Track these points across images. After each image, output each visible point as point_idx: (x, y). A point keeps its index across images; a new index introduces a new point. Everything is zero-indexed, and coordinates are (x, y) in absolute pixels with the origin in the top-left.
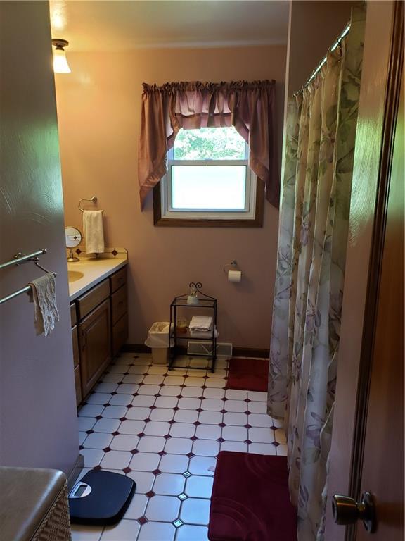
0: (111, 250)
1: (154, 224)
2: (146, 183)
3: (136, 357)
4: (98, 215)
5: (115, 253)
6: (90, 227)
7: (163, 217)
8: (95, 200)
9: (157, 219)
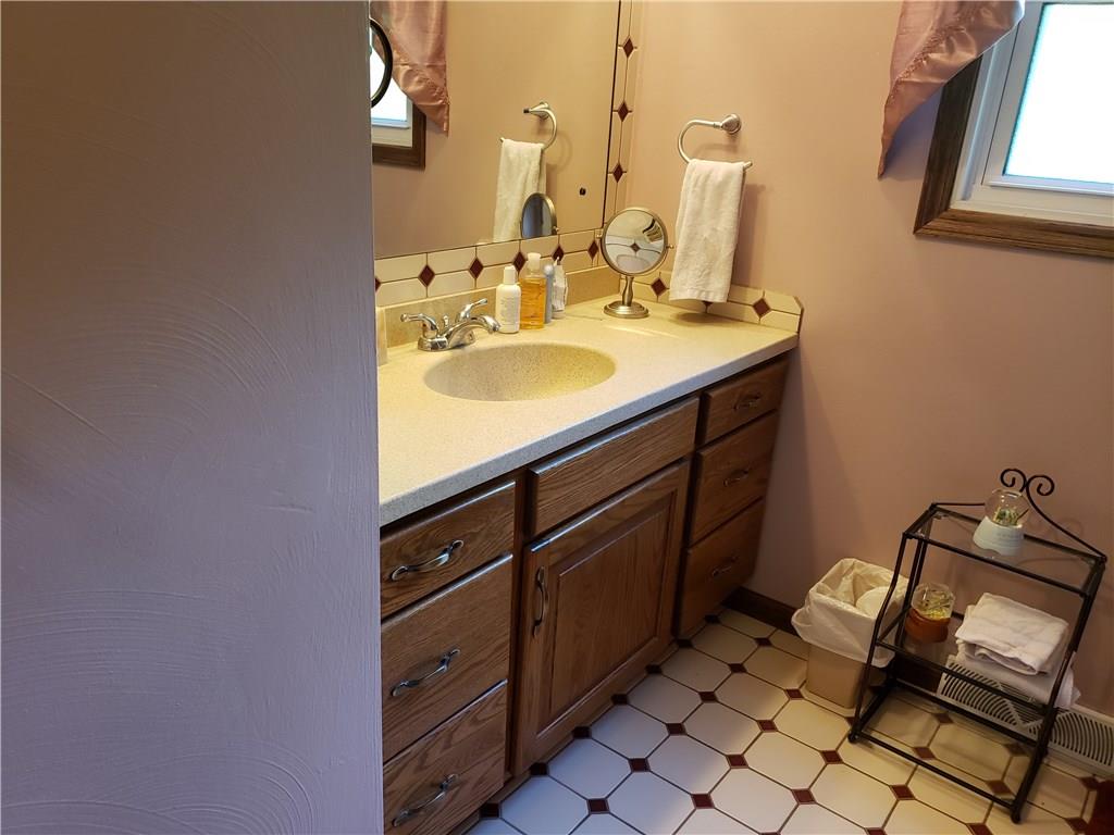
0: (753, 296)
1: (916, 229)
2: (918, 67)
3: (764, 642)
4: (728, 176)
5: (762, 308)
6: (697, 214)
7: (958, 204)
8: (733, 128)
9: (933, 210)
